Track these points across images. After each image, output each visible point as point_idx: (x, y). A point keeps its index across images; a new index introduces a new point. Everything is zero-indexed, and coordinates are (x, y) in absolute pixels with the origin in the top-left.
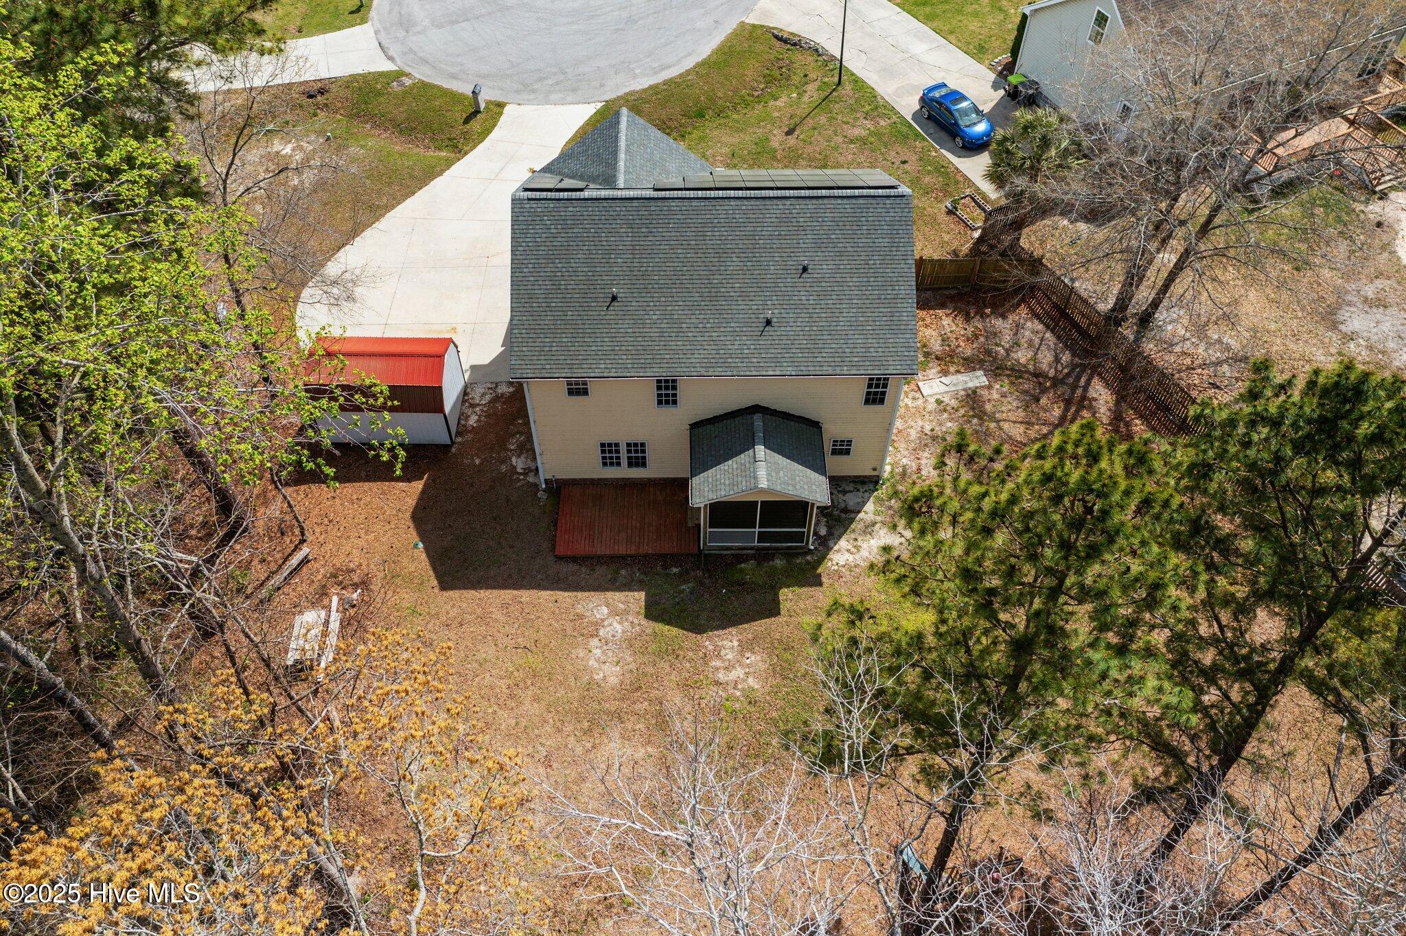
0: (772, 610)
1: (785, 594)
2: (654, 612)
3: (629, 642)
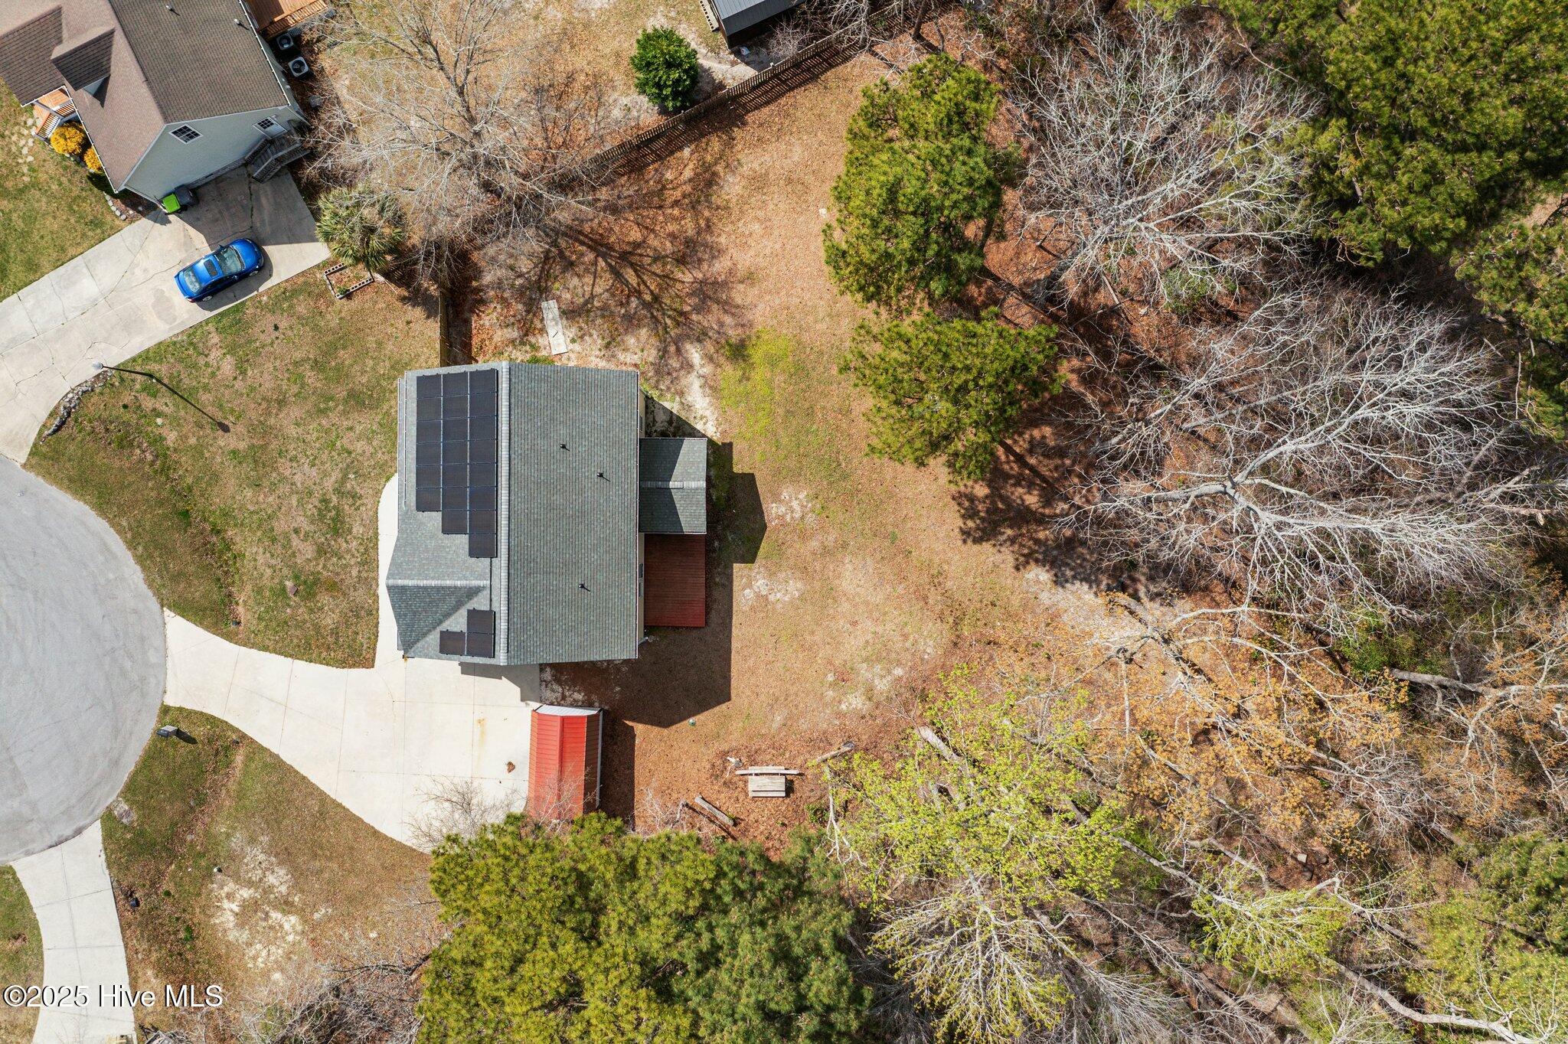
0: (750, 479)
1: (737, 469)
2: (750, 557)
3: (772, 575)
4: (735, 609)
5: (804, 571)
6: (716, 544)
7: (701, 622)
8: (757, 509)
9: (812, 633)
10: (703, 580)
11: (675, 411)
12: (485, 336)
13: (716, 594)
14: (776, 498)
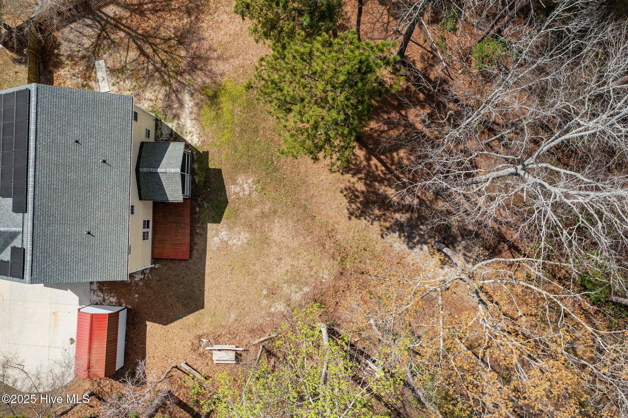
0: (219, 172)
1: (211, 166)
2: (217, 219)
3: (230, 228)
4: (208, 249)
5: (250, 227)
6: (197, 209)
7: (187, 257)
8: (222, 188)
9: (254, 264)
10: (188, 231)
11: (174, 129)
12: (61, 81)
13: (197, 239)
14: (234, 182)
